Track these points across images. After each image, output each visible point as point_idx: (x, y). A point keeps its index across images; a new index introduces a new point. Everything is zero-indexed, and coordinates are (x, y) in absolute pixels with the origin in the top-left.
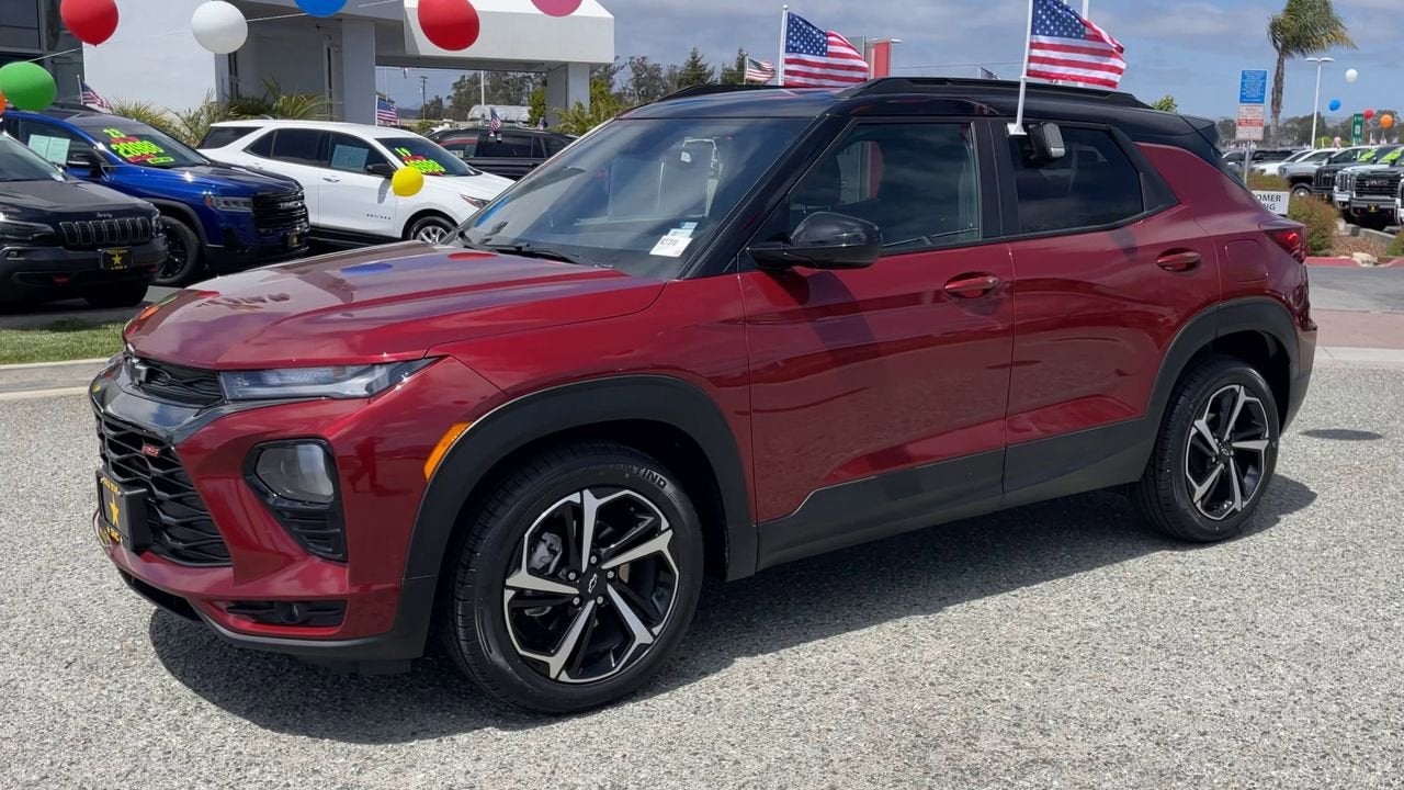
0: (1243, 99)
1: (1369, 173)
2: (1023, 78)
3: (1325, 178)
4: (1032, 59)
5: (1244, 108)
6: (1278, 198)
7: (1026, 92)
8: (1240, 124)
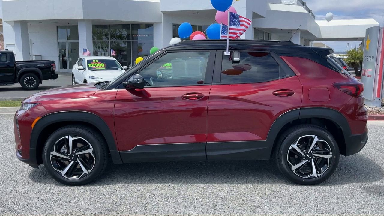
2: (228, 38)
4: (230, 33)
7: (229, 43)
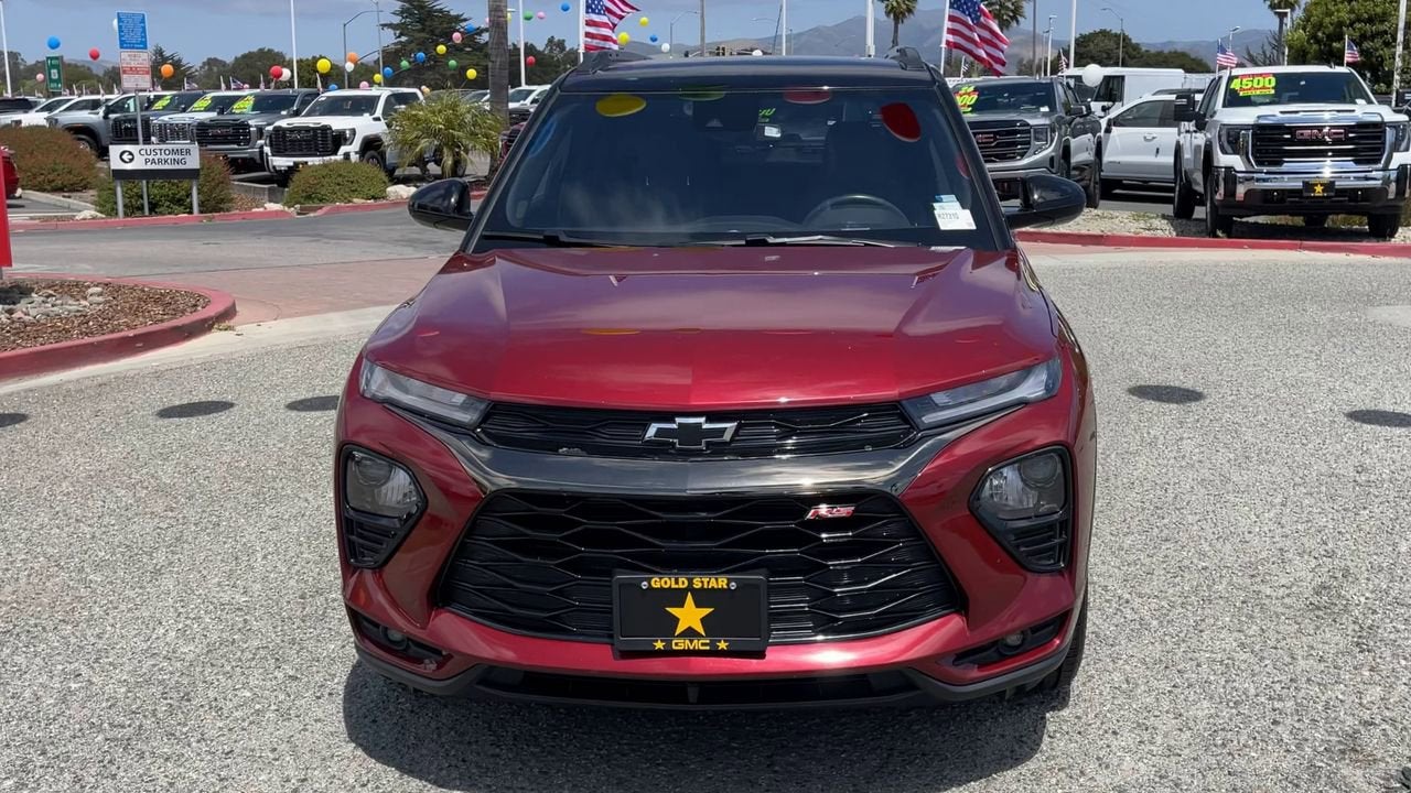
0: (123, 44)
1: (207, 122)
3: (126, 128)
5: (125, 54)
6: (188, 152)
8: (125, 72)
